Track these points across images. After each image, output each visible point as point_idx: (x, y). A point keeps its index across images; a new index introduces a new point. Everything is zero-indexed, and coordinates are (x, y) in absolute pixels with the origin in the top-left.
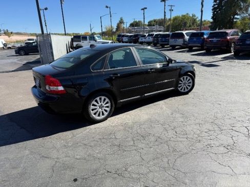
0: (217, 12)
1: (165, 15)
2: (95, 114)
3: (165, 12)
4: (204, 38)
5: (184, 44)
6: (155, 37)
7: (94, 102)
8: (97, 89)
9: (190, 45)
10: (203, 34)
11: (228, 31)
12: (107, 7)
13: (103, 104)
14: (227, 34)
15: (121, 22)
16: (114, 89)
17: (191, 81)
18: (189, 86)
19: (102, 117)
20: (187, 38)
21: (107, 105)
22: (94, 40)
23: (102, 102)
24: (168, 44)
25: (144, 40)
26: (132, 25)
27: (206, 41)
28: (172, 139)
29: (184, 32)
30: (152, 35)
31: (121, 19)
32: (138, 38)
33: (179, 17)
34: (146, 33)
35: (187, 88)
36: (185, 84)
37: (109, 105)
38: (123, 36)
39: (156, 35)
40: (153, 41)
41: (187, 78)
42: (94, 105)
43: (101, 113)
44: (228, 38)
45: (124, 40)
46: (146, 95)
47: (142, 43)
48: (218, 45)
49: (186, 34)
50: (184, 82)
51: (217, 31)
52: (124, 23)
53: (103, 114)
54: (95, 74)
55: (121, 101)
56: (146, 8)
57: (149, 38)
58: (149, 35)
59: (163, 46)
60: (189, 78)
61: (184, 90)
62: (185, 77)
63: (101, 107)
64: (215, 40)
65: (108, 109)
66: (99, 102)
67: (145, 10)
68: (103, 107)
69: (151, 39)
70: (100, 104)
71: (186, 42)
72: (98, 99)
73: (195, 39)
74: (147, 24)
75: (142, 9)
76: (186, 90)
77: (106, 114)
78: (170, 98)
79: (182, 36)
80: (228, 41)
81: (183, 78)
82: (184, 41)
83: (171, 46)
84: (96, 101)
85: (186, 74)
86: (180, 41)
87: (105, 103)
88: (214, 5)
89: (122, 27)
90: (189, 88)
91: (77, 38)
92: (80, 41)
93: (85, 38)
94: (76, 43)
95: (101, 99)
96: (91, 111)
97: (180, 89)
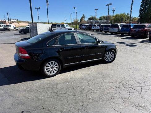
0: (142, 13)
1: (108, 14)
2: (48, 72)
3: (109, 12)
4: (131, 28)
5: (118, 31)
6: (101, 27)
7: (48, 65)
8: (49, 56)
9: (122, 32)
10: (130, 26)
11: (146, 25)
12: (74, 8)
13: (54, 66)
14: (145, 26)
15: (83, 17)
16: (61, 58)
17: (113, 55)
18: (112, 58)
19: (52, 74)
20: (120, 28)
21: (56, 67)
22: (64, 27)
24: (108, 31)
25: (95, 28)
26: (90, 19)
27: (132, 30)
28: (91, 91)
29: (119, 24)
30: (100, 25)
31: (83, 15)
32: (91, 27)
33: (118, 15)
34: (97, 24)
35: (111, 59)
36: (109, 56)
37: (57, 66)
38: (83, 25)
39: (102, 25)
40: (100, 29)
42: (47, 66)
43: (52, 72)
44: (146, 29)
45: (83, 28)
46: (82, 62)
47: (93, 30)
48: (139, 33)
49: (120, 25)
51: (139, 24)
52: (85, 18)
53: (53, 72)
54: (49, 48)
55: (66, 65)
56: (97, 9)
57: (98, 27)
58: (98, 25)
59: (106, 32)
60: (112, 53)
61: (109, 60)
62: (109, 52)
63: (52, 68)
64: (137, 30)
65: (57, 69)
67: (97, 10)
68: (54, 67)
69: (99, 28)
70: (51, 66)
71: (120, 30)
72: (50, 63)
73: (125, 29)
74: (99, 18)
75: (95, 10)
76: (110, 60)
77: (55, 72)
78: (99, 65)
79: (117, 26)
80: (146, 31)
81: (108, 53)
82: (119, 30)
83: (110, 32)
84: (49, 64)
85: (110, 50)
86: (116, 30)
87: (55, 65)
88: (141, 8)
89: (84, 20)
90: (112, 59)
91: (54, 26)
92: (56, 28)
93: (58, 26)
94: (53, 29)
95: (52, 63)
96: (46, 70)
97: (106, 59)
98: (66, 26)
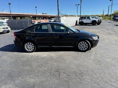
2: (27, 49)
7: (27, 44)
23: (30, 45)
37: (33, 46)
38: (117, 16)
41: (84, 43)
42: (26, 45)
45: (116, 19)
46: (53, 46)
50: (82, 45)
55: (39, 46)
60: (85, 43)
62: (83, 42)
63: (30, 47)
65: (33, 48)
66: (29, 45)
77: (32, 50)
81: (82, 43)
85: (84, 40)
87: (31, 45)
91: (82, 18)
92: (83, 19)
93: (85, 18)
94: (80, 20)
95: (29, 44)
96: (25, 47)
97: (80, 48)
98: (91, 18)
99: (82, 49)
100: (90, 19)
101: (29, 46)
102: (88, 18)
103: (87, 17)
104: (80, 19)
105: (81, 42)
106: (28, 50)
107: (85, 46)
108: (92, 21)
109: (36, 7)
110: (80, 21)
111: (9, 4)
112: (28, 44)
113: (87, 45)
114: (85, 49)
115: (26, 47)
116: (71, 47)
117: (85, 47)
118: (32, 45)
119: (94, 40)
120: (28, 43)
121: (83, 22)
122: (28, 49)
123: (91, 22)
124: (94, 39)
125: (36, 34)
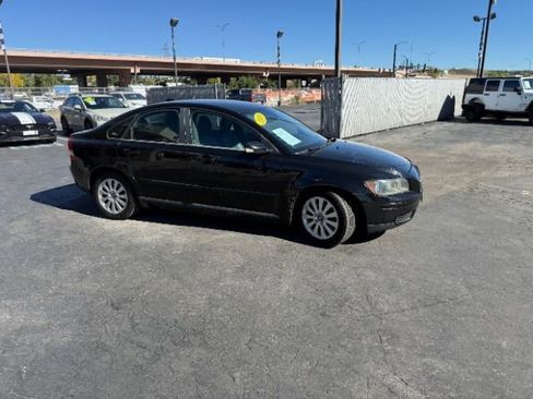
2: (106, 202)
7: (104, 185)
13: (117, 193)
19: (114, 212)
23: (115, 189)
36: (319, 217)
37: (125, 196)
41: (325, 204)
42: (103, 188)
46: (195, 204)
50: (317, 214)
55: (145, 198)
60: (329, 205)
62: (321, 200)
63: (114, 197)
66: (111, 187)
70: (112, 190)
76: (323, 236)
77: (121, 209)
81: (317, 202)
87: (119, 191)
91: (477, 84)
92: (481, 92)
93: (493, 84)
94: (470, 97)
95: (113, 183)
96: (100, 196)
97: (308, 226)
98: (527, 85)
99: (314, 234)
100: (519, 92)
101: (110, 194)
102: (513, 84)
103: (502, 82)
104: (467, 90)
105: (313, 200)
106: (109, 210)
107: (329, 219)
108: (528, 102)
109: (279, 35)
110: (466, 102)
111: (173, 23)
112: (107, 184)
113: (334, 214)
114: (327, 233)
115: (104, 196)
116: (268, 218)
117: (328, 225)
118: (122, 188)
119: (371, 195)
120: (110, 181)
121: (483, 106)
122: (109, 203)
123: (523, 109)
124: (371, 189)
125: (133, 147)
